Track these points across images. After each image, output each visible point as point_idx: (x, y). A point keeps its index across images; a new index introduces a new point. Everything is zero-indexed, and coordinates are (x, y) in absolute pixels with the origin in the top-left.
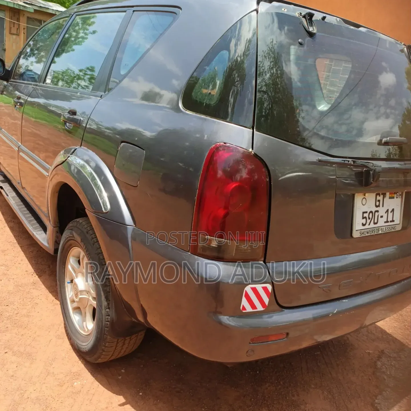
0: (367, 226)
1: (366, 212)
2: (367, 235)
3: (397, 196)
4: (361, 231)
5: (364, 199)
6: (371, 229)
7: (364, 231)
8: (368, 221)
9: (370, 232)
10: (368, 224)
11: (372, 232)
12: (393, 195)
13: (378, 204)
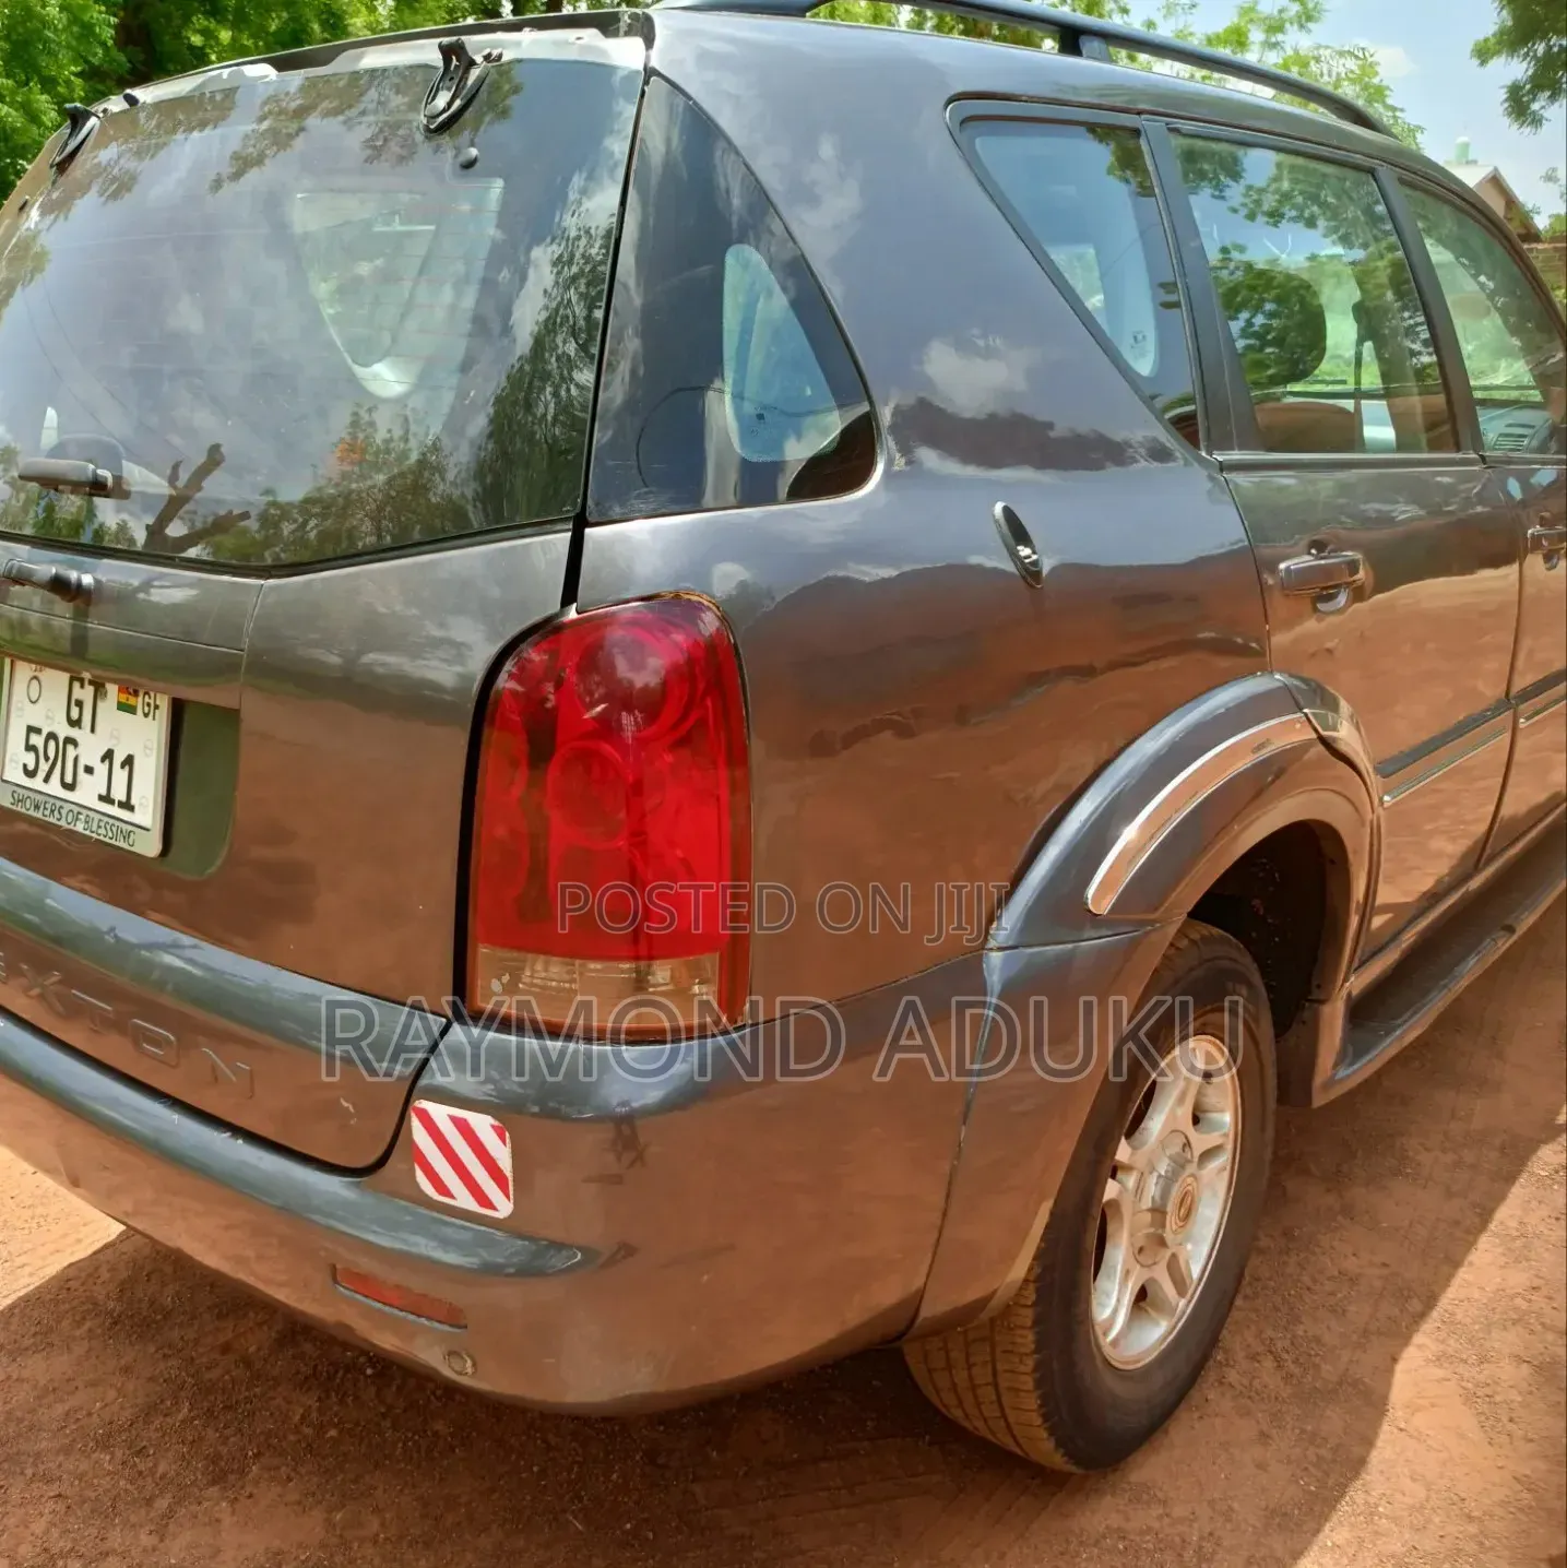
0: (37, 783)
1: (38, 731)
2: (32, 813)
3: (146, 709)
4: (16, 788)
5: (35, 682)
6: (52, 801)
7: (27, 793)
8: (44, 767)
9: (45, 808)
10: (41, 774)
11: (52, 811)
12: (132, 701)
13: (75, 714)
